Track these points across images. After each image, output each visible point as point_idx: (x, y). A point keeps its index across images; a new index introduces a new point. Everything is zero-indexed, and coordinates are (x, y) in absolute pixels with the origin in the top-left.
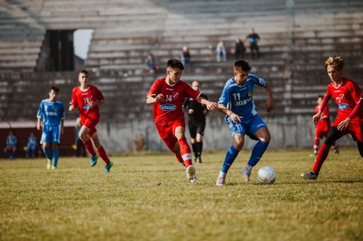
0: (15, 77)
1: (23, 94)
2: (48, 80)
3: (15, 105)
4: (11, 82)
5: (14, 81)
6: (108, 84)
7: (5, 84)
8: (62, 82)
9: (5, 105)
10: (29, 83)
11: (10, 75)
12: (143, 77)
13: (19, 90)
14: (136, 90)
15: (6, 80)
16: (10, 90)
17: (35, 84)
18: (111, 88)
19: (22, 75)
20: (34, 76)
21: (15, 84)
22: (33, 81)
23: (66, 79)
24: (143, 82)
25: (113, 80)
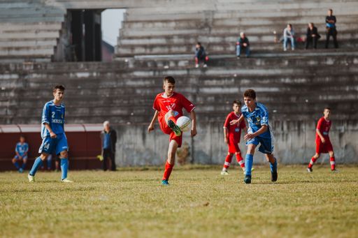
0: (28, 68)
1: (37, 90)
2: (68, 73)
3: (27, 104)
4: (23, 74)
5: (25, 74)
6: (144, 79)
7: (15, 76)
8: (86, 75)
9: (14, 103)
10: (44, 76)
11: (21, 65)
12: (188, 70)
13: (32, 85)
14: (181, 87)
15: (15, 72)
16: (20, 85)
17: (51, 77)
18: (147, 83)
19: (35, 66)
20: (51, 67)
21: (26, 77)
22: (49, 73)
23: (91, 72)
24: (188, 76)
25: (151, 73)
